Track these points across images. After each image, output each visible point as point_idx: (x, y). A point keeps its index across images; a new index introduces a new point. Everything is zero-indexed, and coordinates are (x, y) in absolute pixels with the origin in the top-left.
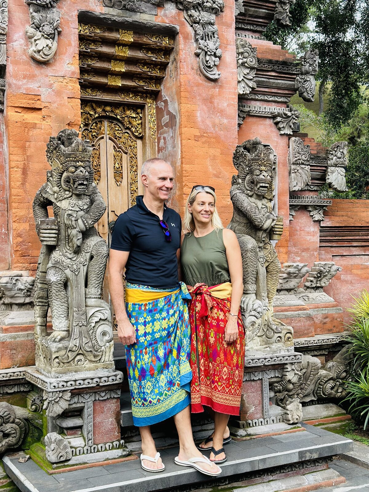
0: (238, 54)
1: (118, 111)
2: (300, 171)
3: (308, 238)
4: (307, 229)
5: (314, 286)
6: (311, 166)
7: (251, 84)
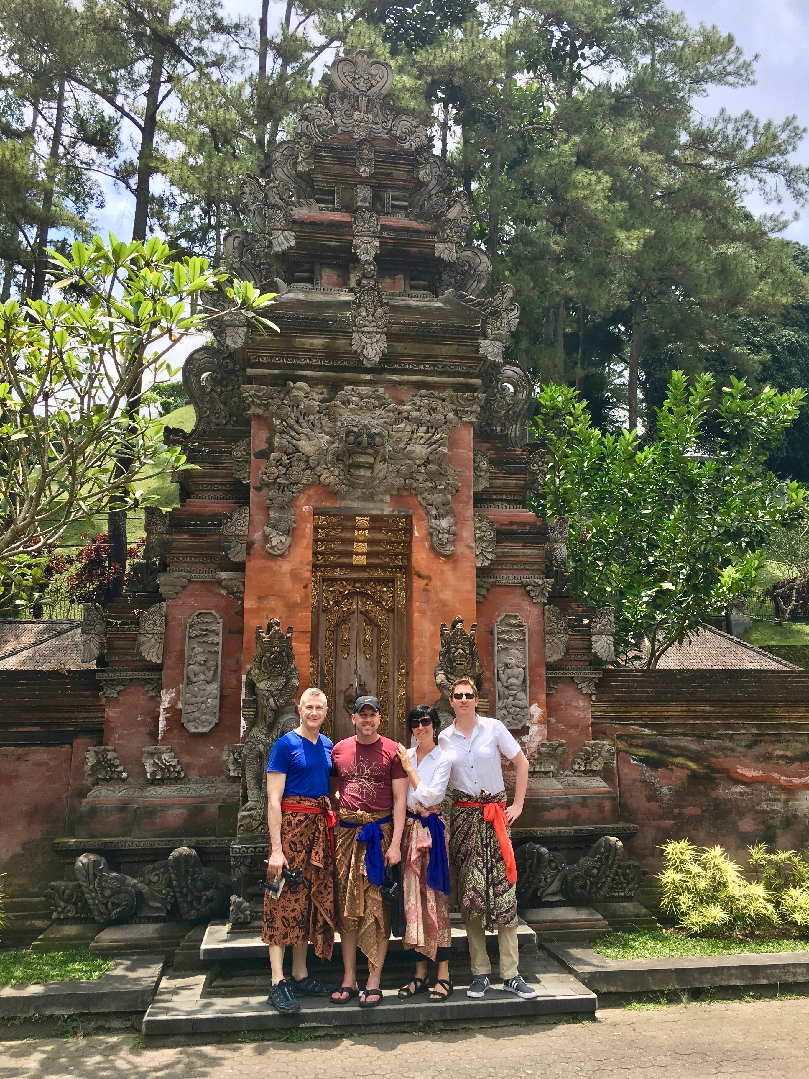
0: (476, 528)
1: (368, 587)
2: (556, 640)
3: (577, 713)
4: (575, 704)
5: (583, 769)
6: (569, 635)
7: (490, 556)
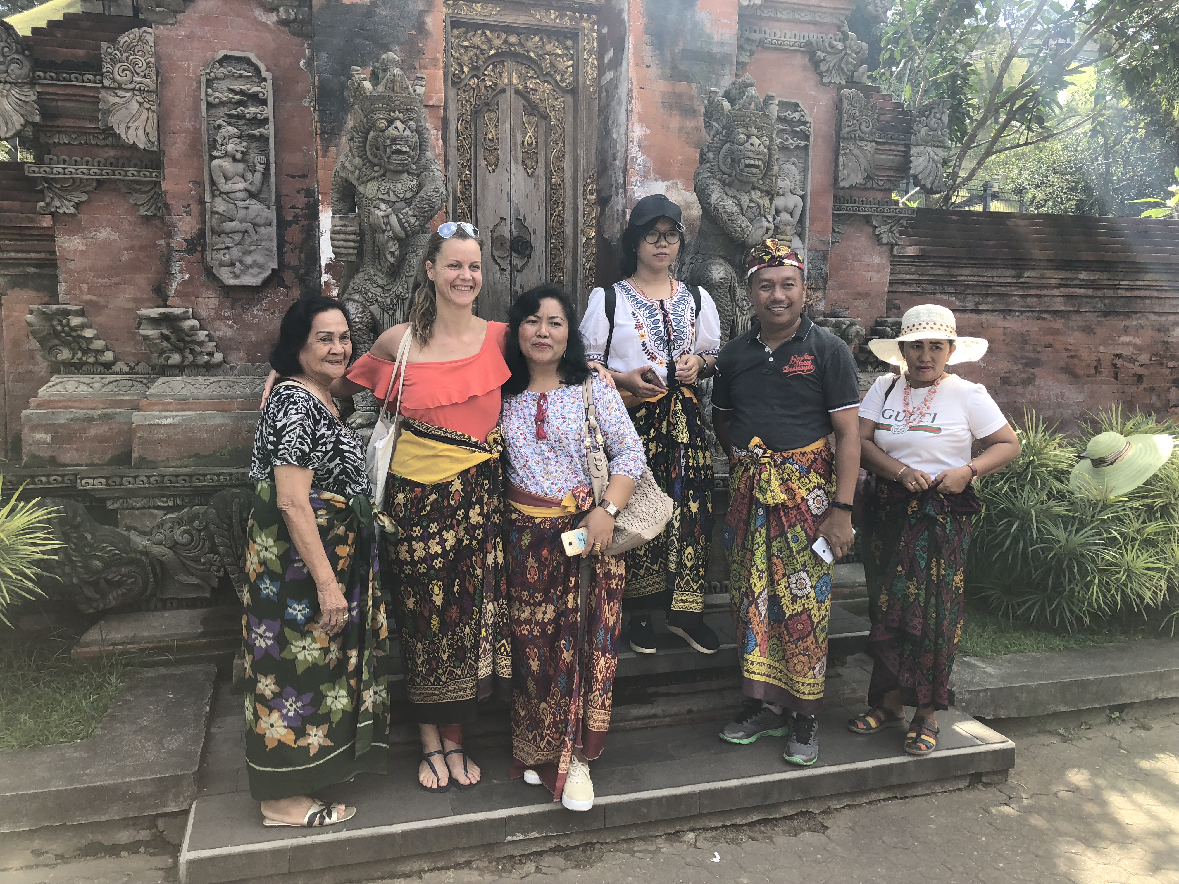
1: (530, 44)
2: (856, 152)
3: (869, 275)
4: (866, 259)
6: (877, 143)
